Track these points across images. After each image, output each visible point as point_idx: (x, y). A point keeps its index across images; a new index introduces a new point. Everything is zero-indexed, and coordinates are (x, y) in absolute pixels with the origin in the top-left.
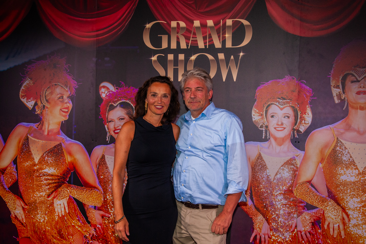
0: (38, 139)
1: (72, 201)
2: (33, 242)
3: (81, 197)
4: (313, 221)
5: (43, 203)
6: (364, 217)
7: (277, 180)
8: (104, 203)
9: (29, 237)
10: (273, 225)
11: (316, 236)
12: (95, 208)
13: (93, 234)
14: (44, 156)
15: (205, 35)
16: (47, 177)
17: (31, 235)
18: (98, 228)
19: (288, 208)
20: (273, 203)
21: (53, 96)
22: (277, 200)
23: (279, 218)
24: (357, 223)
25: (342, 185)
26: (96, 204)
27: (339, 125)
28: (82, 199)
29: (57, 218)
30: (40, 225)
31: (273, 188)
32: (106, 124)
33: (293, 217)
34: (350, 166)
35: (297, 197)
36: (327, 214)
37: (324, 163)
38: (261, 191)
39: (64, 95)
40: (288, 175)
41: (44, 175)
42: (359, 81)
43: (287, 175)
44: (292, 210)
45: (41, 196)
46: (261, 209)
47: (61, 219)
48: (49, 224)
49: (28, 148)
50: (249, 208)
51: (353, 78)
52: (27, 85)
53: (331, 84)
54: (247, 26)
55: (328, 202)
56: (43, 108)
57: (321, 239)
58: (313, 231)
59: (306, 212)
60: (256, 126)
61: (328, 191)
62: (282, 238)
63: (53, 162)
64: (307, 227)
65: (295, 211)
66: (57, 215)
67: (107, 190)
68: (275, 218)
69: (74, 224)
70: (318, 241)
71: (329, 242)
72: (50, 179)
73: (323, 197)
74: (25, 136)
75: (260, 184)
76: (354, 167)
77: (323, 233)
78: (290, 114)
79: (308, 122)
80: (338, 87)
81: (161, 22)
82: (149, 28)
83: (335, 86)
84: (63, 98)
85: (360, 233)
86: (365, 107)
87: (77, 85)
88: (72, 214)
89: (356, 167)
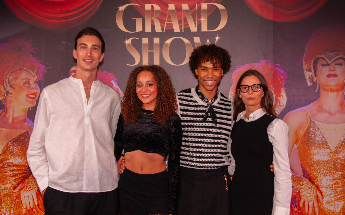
0: (1, 127)
5: (8, 195)
6: (336, 194)
11: (292, 214)
14: (9, 145)
15: (180, 19)
16: (12, 168)
21: (18, 81)
24: (330, 199)
25: (316, 164)
27: (312, 107)
29: (24, 211)
34: (323, 146)
36: (302, 193)
39: (30, 80)
42: (329, 65)
45: (6, 189)
47: (29, 212)
51: (323, 62)
53: (304, 68)
54: (222, 10)
55: (303, 181)
56: (6, 94)
61: (303, 170)
63: (19, 151)
66: (25, 207)
72: (16, 170)
73: (298, 177)
76: (326, 147)
77: (298, 211)
79: (283, 104)
80: (310, 70)
81: (135, 5)
82: (122, 11)
83: (308, 69)
84: (29, 84)
85: (333, 209)
86: (335, 89)
87: (44, 69)
88: (41, 206)
89: (328, 147)
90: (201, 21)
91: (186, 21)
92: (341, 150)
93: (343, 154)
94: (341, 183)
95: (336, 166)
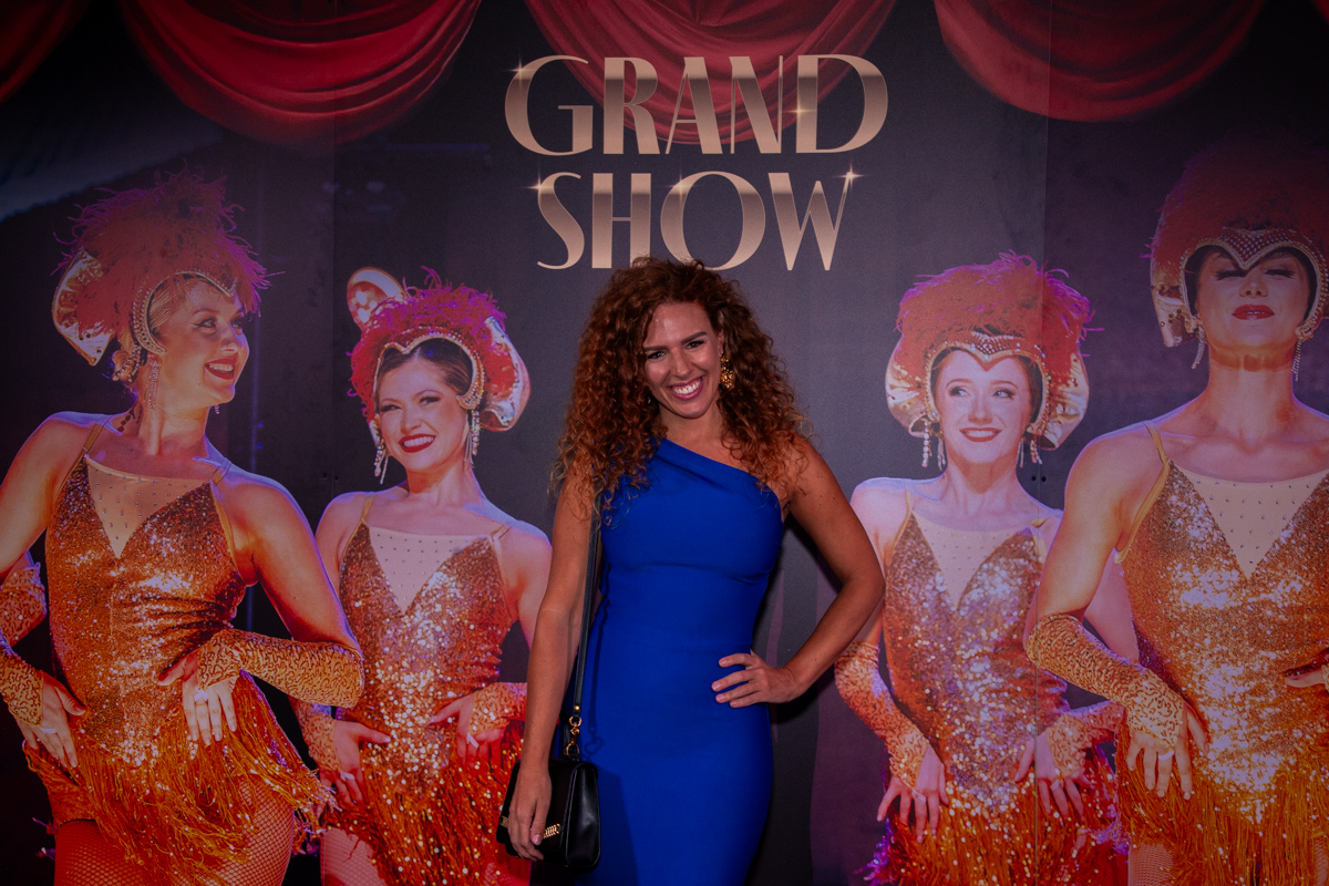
0: (123, 469)
1: (250, 689)
2: (108, 837)
3: (282, 676)
4: (1090, 745)
5: (143, 697)
7: (972, 607)
8: (367, 695)
9: (93, 820)
10: (955, 760)
11: (1097, 793)
12: (334, 712)
13: (327, 803)
14: (146, 531)
15: (722, 108)
16: (157, 607)
17: (99, 813)
18: (346, 783)
19: (1007, 702)
20: (956, 686)
21: (179, 316)
22: (971, 677)
23: (974, 736)
24: (1235, 746)
25: (1187, 621)
26: (338, 698)
28: (286, 684)
29: (194, 751)
30: (131, 776)
31: (957, 635)
32: (373, 419)
33: (1023, 734)
34: (1212, 559)
35: (1038, 664)
36: (1135, 720)
37: (1129, 549)
38: (916, 645)
39: (217, 312)
40: (1008, 592)
41: (148, 599)
42: (1241, 273)
43: (1004, 592)
44: (1018, 710)
45: (135, 675)
46: (914, 706)
47: (210, 755)
48: (165, 773)
49: (84, 501)
50: (874, 707)
51: (1224, 263)
52: (81, 276)
53: (1153, 283)
54: (870, 78)
55: (1138, 680)
56: (141, 360)
57: (1115, 805)
58: (1090, 779)
59: (1065, 714)
60: (900, 424)
61: (1140, 641)
62: (986, 805)
63: (177, 552)
64: (1070, 766)
65: (1029, 714)
66: (195, 739)
67: (375, 649)
68: (961, 736)
69: (257, 769)
70: (1106, 811)
71: (1140, 814)
72: (168, 613)
73: (1122, 664)
74: (74, 460)
75: (912, 622)
76: (1225, 562)
77: (1120, 783)
78: (1014, 382)
79: (1076, 409)
80: (1173, 292)
81: (570, 61)
82: (525, 81)
83: (1167, 288)
84: (213, 326)
85: (1243, 780)
86: (1263, 358)
87: (266, 278)
88: (249, 736)
89: (1231, 562)
90: (795, 115)
91: (742, 114)
92: (1280, 574)
93: (1284, 588)
94: (1273, 691)
95: (1260, 630)
